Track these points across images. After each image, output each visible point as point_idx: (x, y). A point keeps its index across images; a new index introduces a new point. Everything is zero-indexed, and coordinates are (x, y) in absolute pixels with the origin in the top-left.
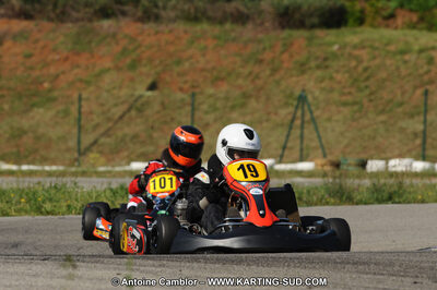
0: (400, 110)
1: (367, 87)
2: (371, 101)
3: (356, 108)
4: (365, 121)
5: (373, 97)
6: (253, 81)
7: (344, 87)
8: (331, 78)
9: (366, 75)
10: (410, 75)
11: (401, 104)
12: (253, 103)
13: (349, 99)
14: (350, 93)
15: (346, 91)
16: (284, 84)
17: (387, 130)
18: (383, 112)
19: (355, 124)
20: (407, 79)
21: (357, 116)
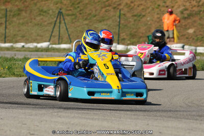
0: (95, 18)
1: (78, 7)
2: (80, 14)
3: (73, 17)
4: (78, 24)
5: (81, 12)
6: (23, 3)
7: (67, 7)
8: (61, 3)
9: (78, 2)
10: (99, 2)
11: (95, 16)
12: (24, 14)
13: (70, 13)
14: (71, 10)
15: (68, 9)
16: (38, 5)
17: (88, 28)
18: (86, 19)
19: (73, 25)
20: (98, 4)
21: (74, 21)
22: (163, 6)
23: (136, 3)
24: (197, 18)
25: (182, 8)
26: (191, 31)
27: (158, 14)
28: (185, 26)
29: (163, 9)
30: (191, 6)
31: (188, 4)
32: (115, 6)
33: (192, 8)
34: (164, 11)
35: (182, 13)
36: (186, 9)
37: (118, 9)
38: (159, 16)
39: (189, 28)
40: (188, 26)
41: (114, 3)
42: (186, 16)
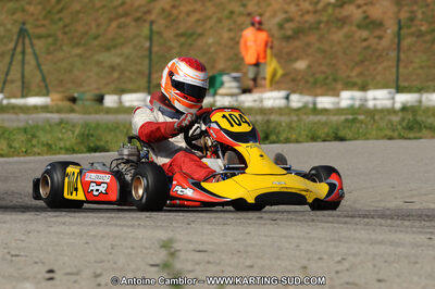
0: (96, 43)
1: (60, 19)
2: (65, 33)
3: (50, 40)
4: (60, 55)
5: (67, 30)
7: (37, 20)
8: (23, 10)
9: (60, 6)
10: (104, 6)
11: (96, 37)
13: (43, 31)
14: (43, 26)
15: (39, 23)
17: (83, 63)
18: (78, 45)
19: (50, 57)
20: (101, 11)
21: (52, 48)
22: (241, 14)
23: (182, 8)
24: (312, 38)
25: (280, 17)
26: (301, 65)
27: (230, 30)
28: (289, 54)
29: (240, 20)
30: (300, 13)
31: (292, 8)
32: (139, 15)
33: (302, 16)
34: (243, 24)
35: (281, 26)
36: (289, 20)
37: (145, 21)
38: (232, 35)
39: (297, 59)
40: (295, 55)
41: (137, 10)
42: (289, 33)
